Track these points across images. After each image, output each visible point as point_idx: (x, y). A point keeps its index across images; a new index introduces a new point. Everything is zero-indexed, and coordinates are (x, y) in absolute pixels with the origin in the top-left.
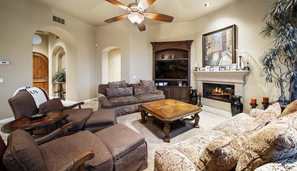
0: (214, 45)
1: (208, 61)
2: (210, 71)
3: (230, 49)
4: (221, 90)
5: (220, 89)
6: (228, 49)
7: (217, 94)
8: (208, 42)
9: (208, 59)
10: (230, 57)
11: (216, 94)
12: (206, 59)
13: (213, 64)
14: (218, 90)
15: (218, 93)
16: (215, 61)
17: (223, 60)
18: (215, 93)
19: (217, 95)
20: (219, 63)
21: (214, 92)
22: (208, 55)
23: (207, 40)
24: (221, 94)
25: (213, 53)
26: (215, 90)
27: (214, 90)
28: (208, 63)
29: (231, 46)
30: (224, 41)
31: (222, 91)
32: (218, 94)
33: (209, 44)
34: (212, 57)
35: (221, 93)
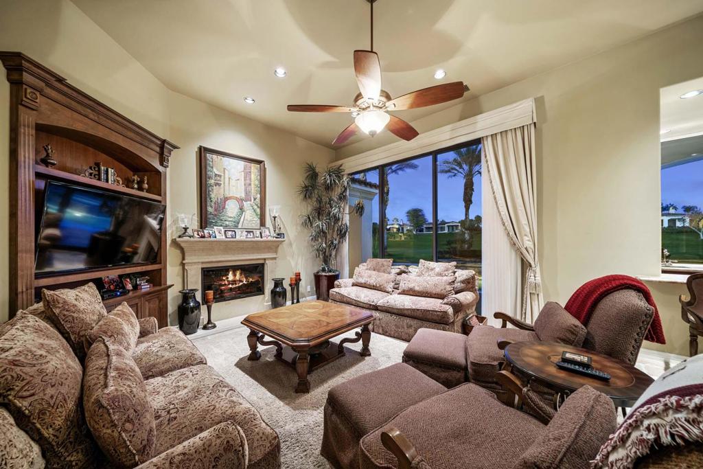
0: (229, 183)
1: (215, 215)
2: (227, 239)
3: (257, 200)
4: (241, 274)
5: (238, 273)
6: (255, 199)
7: (232, 284)
8: (215, 170)
9: (216, 210)
10: (257, 215)
11: (230, 286)
12: (210, 209)
13: (227, 223)
14: (235, 275)
15: (234, 282)
16: (231, 217)
17: (246, 218)
18: (229, 284)
19: (234, 286)
20: (238, 223)
21: (226, 283)
22: (214, 200)
23: (211, 163)
24: (241, 284)
25: (226, 199)
26: (228, 278)
27: (224, 278)
28: (214, 219)
29: (259, 196)
30: (248, 182)
31: (243, 276)
32: (236, 284)
33: (216, 175)
34: (224, 208)
35: (241, 281)
